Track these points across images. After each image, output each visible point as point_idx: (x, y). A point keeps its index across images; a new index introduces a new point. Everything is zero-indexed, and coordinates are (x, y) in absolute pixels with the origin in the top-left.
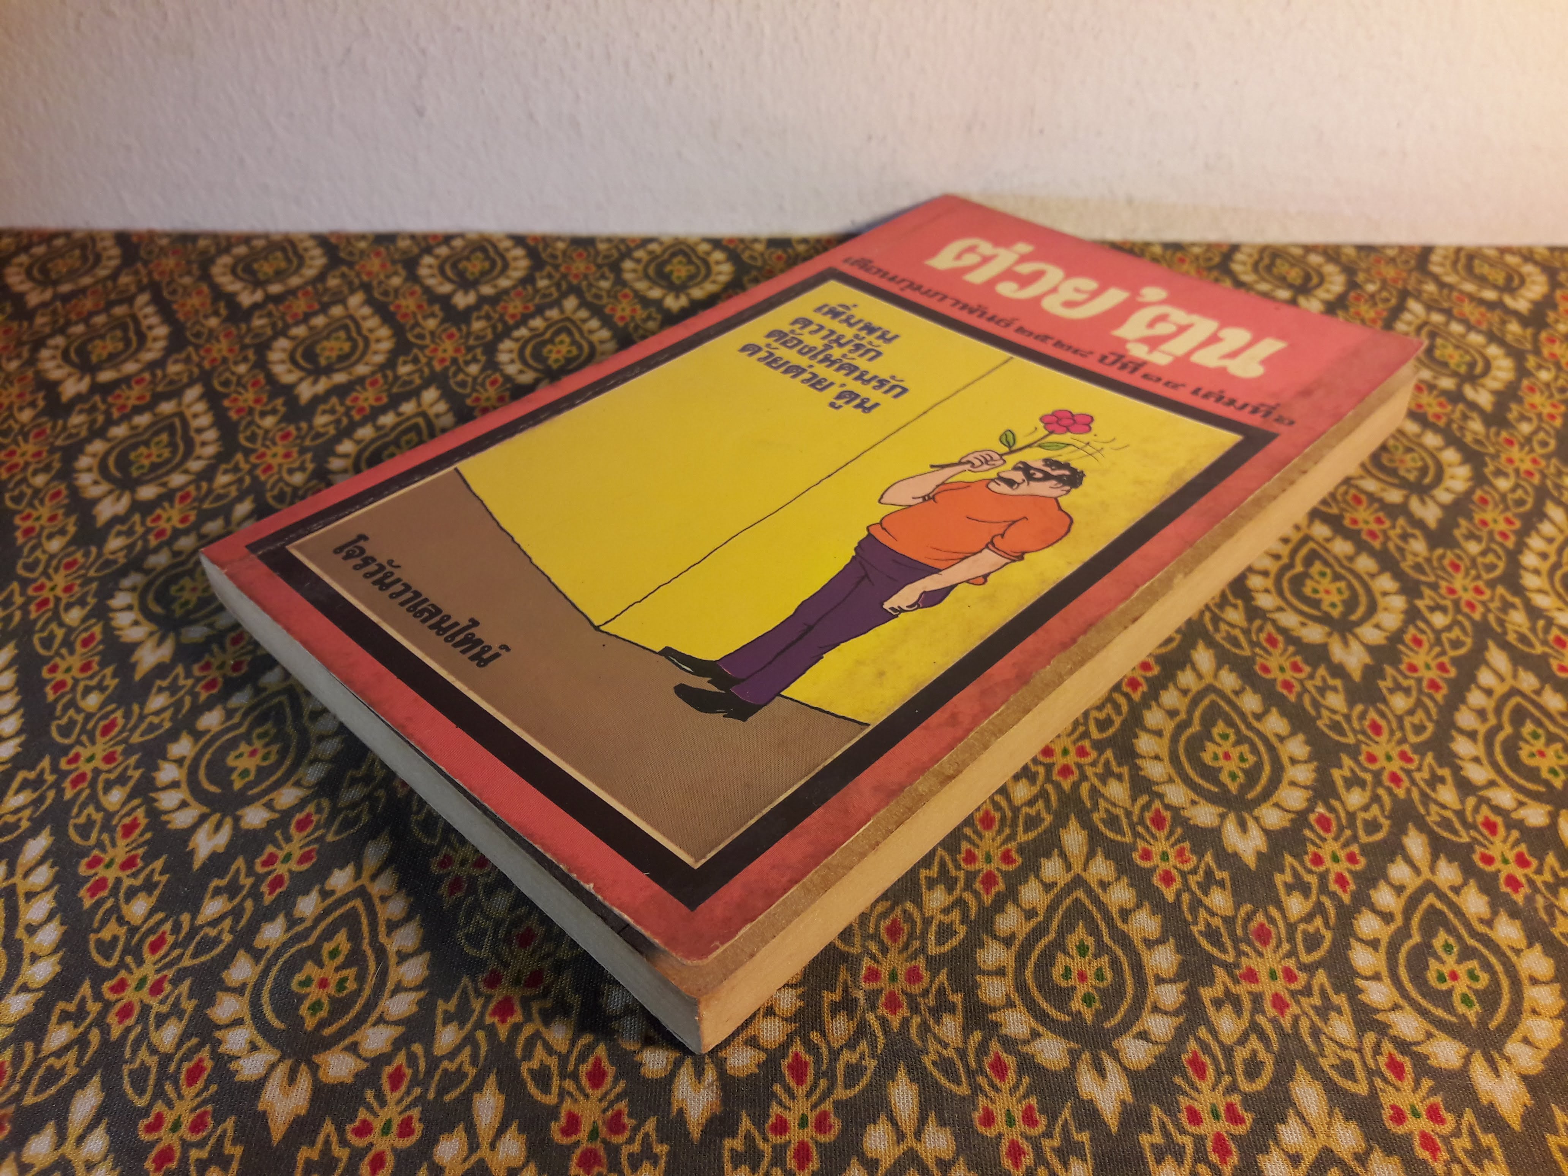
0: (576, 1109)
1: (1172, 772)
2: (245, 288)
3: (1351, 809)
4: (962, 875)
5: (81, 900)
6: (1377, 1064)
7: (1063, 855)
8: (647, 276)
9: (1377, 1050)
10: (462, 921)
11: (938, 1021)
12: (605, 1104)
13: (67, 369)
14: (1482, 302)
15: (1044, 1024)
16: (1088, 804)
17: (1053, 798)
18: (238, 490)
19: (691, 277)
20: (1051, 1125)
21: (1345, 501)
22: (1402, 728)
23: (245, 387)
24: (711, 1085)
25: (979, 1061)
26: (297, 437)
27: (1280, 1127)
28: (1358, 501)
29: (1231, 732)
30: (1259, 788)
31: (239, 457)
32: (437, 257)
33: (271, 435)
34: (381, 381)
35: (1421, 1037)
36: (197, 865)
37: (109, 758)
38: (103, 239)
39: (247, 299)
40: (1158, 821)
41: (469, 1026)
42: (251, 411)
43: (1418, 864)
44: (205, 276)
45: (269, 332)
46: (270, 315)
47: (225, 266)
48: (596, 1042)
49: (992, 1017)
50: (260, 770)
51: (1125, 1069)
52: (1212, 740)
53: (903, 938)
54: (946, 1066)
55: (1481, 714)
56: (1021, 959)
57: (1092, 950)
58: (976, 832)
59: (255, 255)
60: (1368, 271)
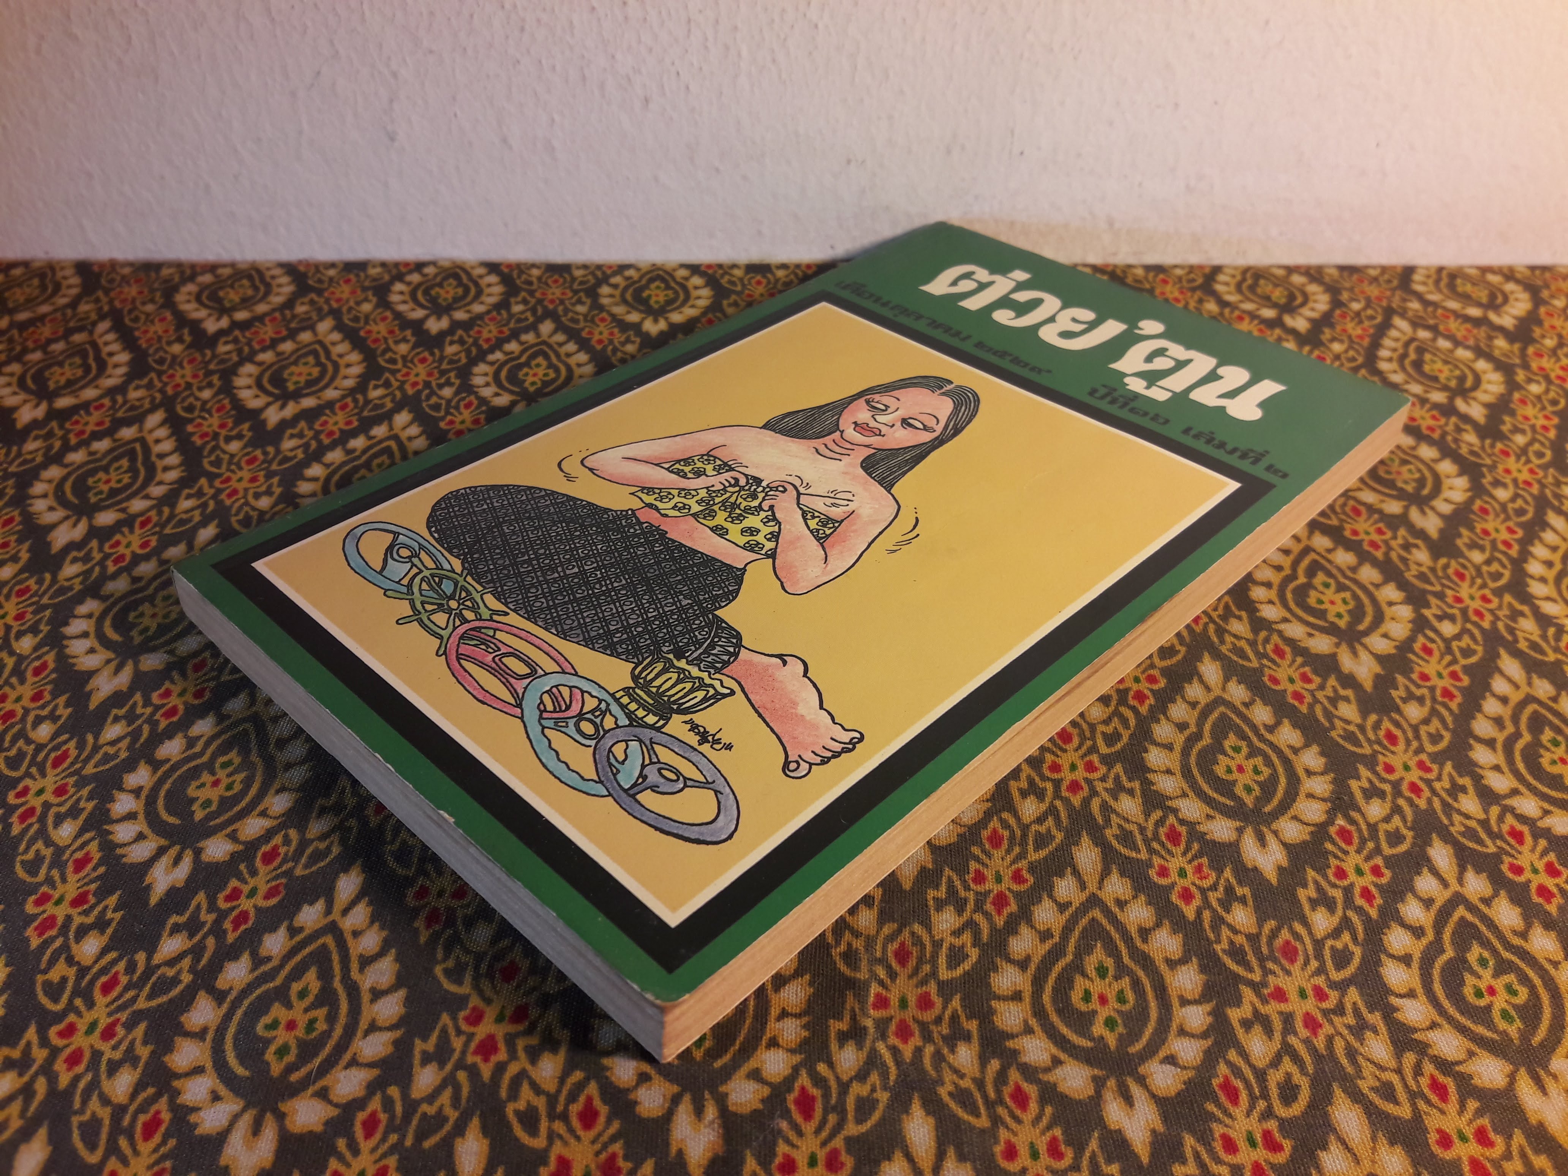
0: (566, 1153)
1: (1185, 786)
2: (210, 315)
3: (1372, 821)
4: (971, 896)
5: (27, 940)
6: (1419, 1086)
7: (1076, 873)
8: (624, 301)
9: (1418, 1071)
10: (440, 954)
11: (953, 1051)
12: (598, 1146)
13: (22, 396)
14: (1467, 319)
15: (1064, 1050)
16: (1100, 820)
17: (1063, 815)
18: (201, 514)
19: (669, 302)
20: (1078, 1157)
21: (1345, 513)
22: (1418, 737)
23: (209, 412)
24: (713, 1122)
25: (998, 1092)
26: (263, 462)
27: (1323, 1155)
28: (1357, 512)
29: (1243, 744)
30: (1275, 802)
31: (203, 481)
32: (409, 284)
33: (236, 460)
34: (351, 405)
35: (1462, 1056)
36: (154, 900)
37: (60, 791)
38: (62, 268)
39: (211, 326)
40: (1173, 836)
41: (449, 1067)
42: (216, 435)
43: (1445, 876)
44: (169, 303)
45: (235, 358)
46: (236, 341)
47: (189, 293)
48: (587, 1080)
49: (1010, 1044)
50: (223, 800)
51: (1153, 1096)
52: (1225, 754)
53: (912, 962)
54: (962, 1097)
55: (1498, 722)
56: (1038, 982)
57: (1111, 972)
58: (984, 851)
59: (220, 283)
60: (1351, 290)
